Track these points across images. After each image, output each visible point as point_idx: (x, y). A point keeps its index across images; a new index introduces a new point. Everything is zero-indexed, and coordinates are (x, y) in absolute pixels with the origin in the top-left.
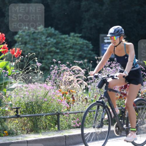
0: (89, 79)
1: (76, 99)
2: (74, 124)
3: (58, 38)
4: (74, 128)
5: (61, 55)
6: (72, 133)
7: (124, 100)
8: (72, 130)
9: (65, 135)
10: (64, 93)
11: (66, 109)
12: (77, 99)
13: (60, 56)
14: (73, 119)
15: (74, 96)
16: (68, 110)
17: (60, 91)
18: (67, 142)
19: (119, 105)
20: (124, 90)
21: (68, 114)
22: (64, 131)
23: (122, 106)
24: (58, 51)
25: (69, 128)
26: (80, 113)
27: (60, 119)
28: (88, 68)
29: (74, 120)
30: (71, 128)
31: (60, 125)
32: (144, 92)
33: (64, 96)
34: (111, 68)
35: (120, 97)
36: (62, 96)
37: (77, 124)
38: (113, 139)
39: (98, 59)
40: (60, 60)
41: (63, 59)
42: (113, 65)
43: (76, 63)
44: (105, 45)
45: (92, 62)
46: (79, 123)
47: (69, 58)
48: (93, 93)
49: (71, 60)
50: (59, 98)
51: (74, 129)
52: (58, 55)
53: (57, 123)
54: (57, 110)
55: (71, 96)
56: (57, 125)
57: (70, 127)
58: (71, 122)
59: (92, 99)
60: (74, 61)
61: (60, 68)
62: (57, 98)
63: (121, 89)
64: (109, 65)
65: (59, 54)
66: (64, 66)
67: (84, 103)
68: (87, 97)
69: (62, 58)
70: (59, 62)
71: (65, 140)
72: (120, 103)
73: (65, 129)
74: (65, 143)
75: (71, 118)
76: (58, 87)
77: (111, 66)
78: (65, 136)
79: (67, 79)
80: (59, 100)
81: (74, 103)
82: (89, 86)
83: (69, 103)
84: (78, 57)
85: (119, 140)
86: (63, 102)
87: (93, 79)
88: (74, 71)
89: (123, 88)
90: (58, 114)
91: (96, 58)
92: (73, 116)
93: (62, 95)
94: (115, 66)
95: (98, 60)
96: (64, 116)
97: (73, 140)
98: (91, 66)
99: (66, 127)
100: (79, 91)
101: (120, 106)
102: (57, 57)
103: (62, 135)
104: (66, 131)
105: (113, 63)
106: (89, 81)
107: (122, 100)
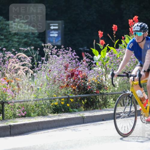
0: (35, 67)
1: (21, 87)
2: (19, 113)
3: (2, 24)
4: (19, 117)
5: (6, 42)
6: (17, 122)
7: (71, 88)
8: (17, 119)
9: (9, 124)
10: (9, 81)
11: (11, 98)
12: (23, 87)
13: (4, 43)
14: (18, 108)
15: (20, 85)
16: (13, 99)
17: (5, 79)
18: (11, 132)
19: (65, 93)
20: (71, 79)
21: (13, 103)
22: (9, 120)
23: (68, 94)
24: (3, 37)
25: (14, 118)
26: (26, 102)
27: (5, 108)
28: (35, 55)
29: (20, 109)
30: (16, 118)
31: (5, 114)
32: (91, 80)
33: (9, 85)
34: (58, 56)
35: (67, 85)
36: (7, 85)
37: (22, 113)
38: (60, 129)
39: (45, 46)
40: (5, 47)
41: (8, 46)
42: (60, 52)
43: (22, 50)
44: (51, 32)
45: (39, 49)
46: (25, 112)
47: (14, 45)
48: (39, 81)
49: (16, 47)
50: (4, 87)
51: (19, 119)
52: (3, 42)
53: (2, 112)
54: (2, 99)
55: (16, 84)
56: (1, 115)
57: (15, 116)
58: (16, 111)
59: (38, 87)
60: (20, 48)
61: (6, 55)
62: (2, 86)
63: (68, 77)
64: (56, 53)
65: (4, 40)
66: (9, 53)
67: (29, 91)
68: (32, 85)
69: (7, 44)
70: (4, 49)
71: (10, 130)
72: (66, 92)
73: (9, 118)
74: (9, 132)
75: (16, 107)
76: (3, 75)
77: (58, 54)
78: (10, 126)
79: (13, 67)
80: (4, 88)
81: (19, 92)
82: (35, 73)
83: (14, 92)
84: (23, 44)
85: (66, 130)
86: (8, 91)
87: (40, 67)
88: (19, 59)
89: (70, 77)
90: (3, 103)
91: (43, 45)
92: (18, 105)
93: (7, 83)
94: (63, 53)
95: (45, 48)
96: (9, 105)
97: (18, 129)
98: (38, 53)
99: (11, 117)
100: (24, 80)
101: (67, 94)
102: (2, 44)
103: (7, 125)
104: (11, 120)
105: (60, 50)
106: (35, 69)
107: (69, 88)
